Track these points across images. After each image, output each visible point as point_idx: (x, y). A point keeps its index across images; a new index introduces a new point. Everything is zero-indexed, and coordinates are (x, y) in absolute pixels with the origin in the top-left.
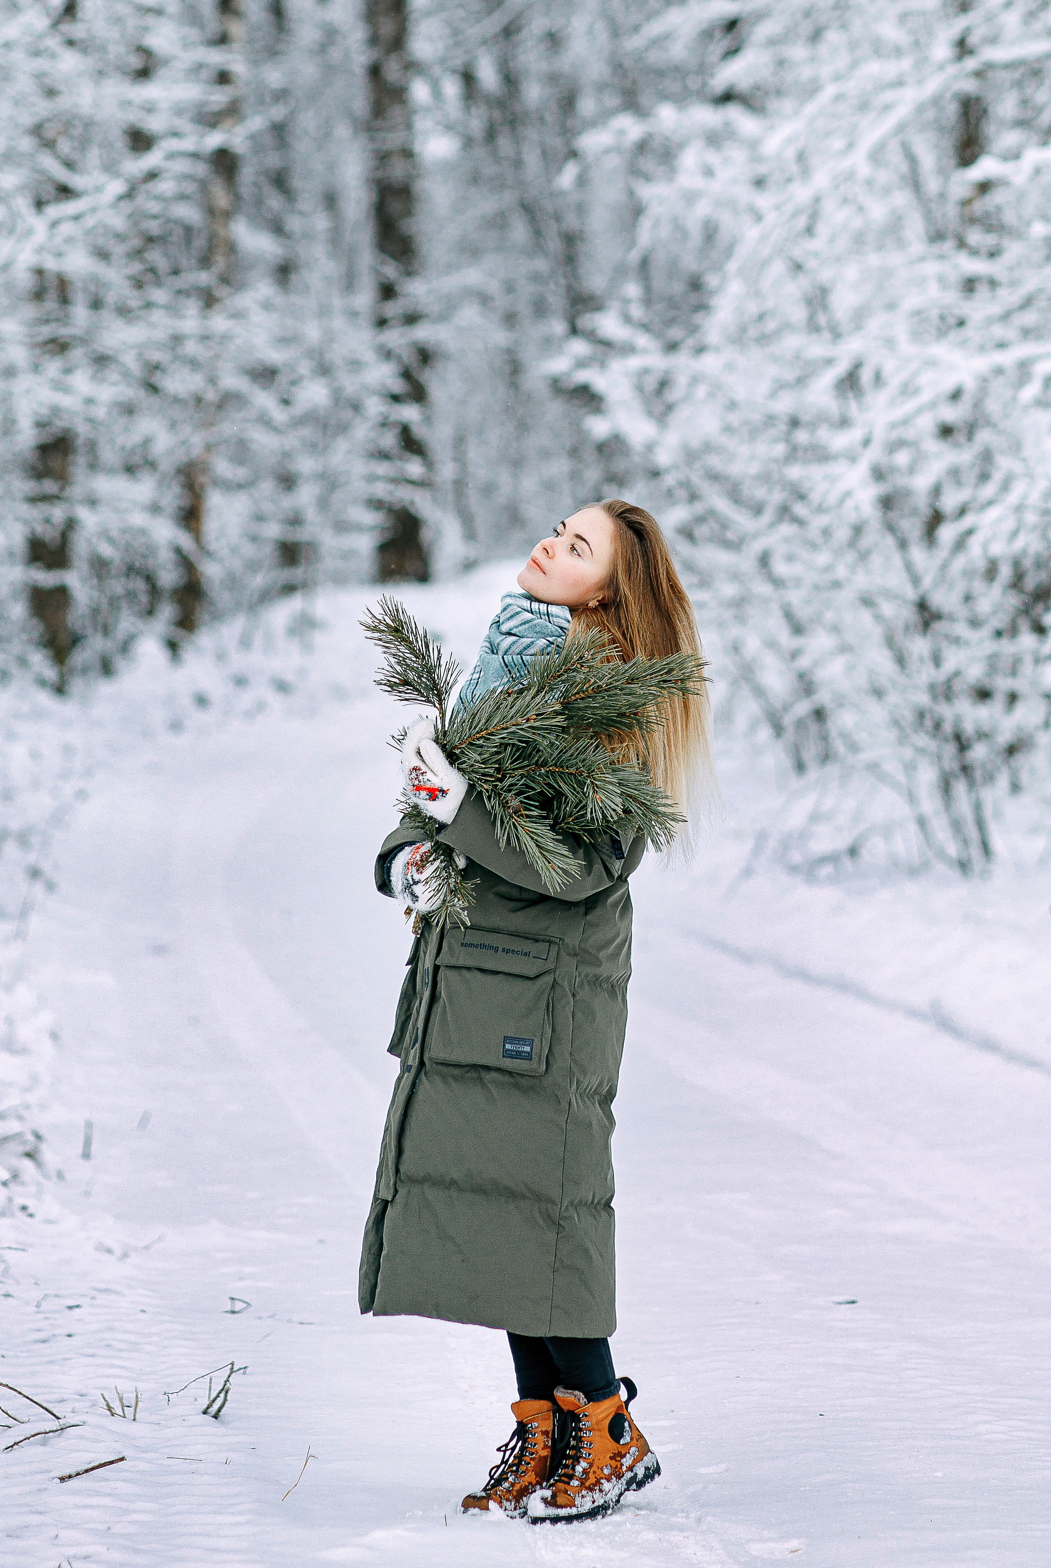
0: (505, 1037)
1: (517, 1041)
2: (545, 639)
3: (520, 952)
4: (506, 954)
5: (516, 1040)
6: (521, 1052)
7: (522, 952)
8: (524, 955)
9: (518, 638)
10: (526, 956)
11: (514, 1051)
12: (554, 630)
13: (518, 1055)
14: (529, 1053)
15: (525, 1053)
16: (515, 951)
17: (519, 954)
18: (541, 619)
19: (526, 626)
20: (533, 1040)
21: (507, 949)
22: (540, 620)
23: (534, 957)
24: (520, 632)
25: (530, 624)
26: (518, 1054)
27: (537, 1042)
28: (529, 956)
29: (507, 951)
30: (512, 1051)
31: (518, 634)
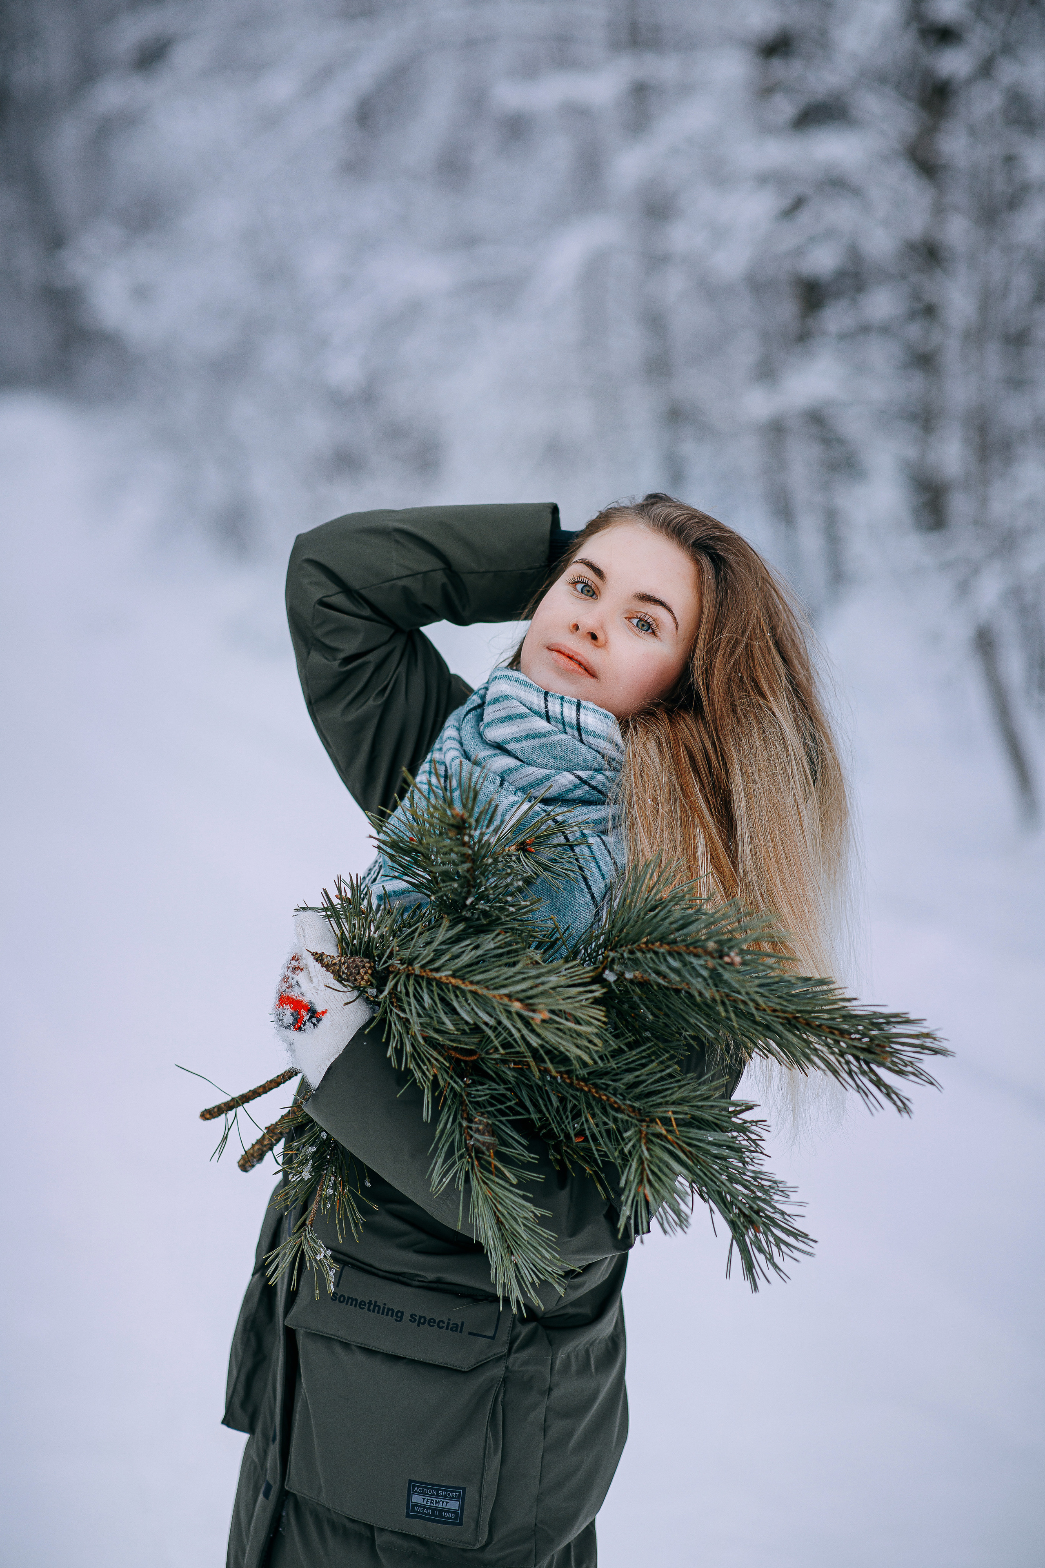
0: (410, 1481)
1: (435, 1489)
2: (574, 774)
3: (444, 1323)
4: (418, 1325)
5: (432, 1489)
6: (441, 1511)
7: (448, 1323)
8: (452, 1330)
9: (519, 763)
10: (456, 1331)
11: (427, 1509)
12: (589, 756)
13: (437, 1516)
14: (456, 1514)
15: (448, 1512)
16: (434, 1322)
17: (443, 1327)
18: (566, 733)
19: (536, 742)
20: (464, 1489)
21: (420, 1317)
22: (564, 736)
23: (470, 1333)
24: (523, 751)
25: (544, 740)
26: (437, 1513)
27: (472, 1493)
28: (461, 1332)
29: (420, 1321)
30: (424, 1508)
31: (519, 754)
